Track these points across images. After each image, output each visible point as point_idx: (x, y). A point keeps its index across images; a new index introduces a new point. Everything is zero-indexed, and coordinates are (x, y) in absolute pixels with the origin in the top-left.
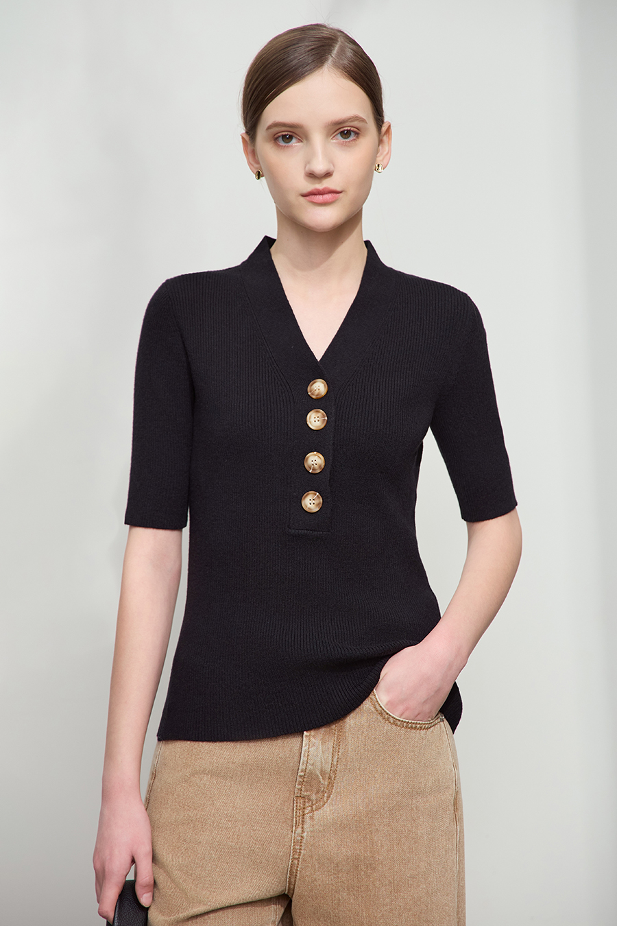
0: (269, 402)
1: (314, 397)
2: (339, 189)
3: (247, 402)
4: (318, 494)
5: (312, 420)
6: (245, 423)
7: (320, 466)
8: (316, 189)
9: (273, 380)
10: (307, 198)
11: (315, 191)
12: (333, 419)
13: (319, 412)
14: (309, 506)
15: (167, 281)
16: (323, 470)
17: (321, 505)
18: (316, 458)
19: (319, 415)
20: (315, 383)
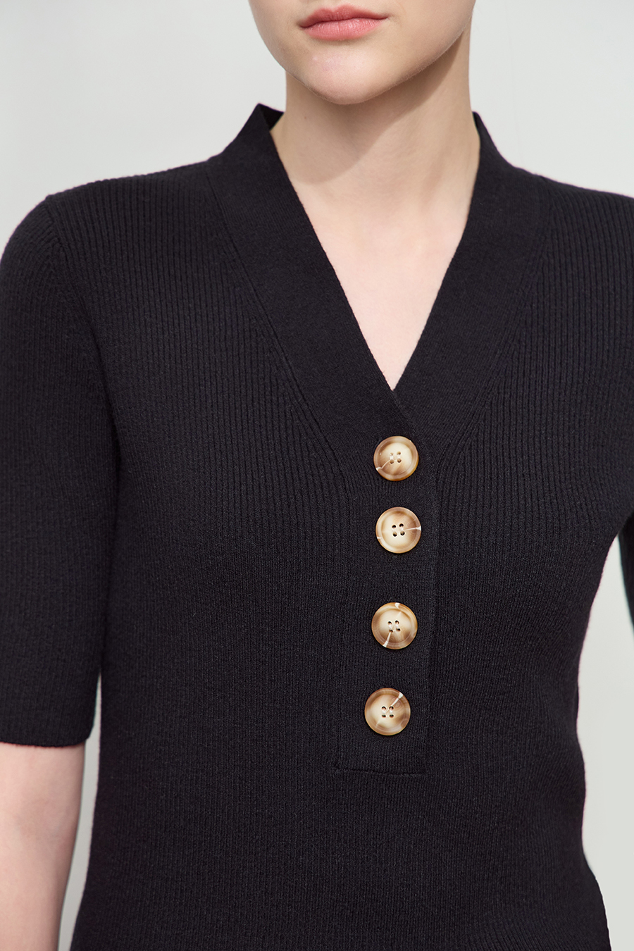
0: (291, 489)
1: (389, 477)
2: (376, 9)
3: (243, 488)
4: (401, 695)
5: (389, 531)
6: (242, 536)
7: (407, 635)
8: (324, 11)
9: (297, 438)
10: (311, 30)
11: (322, 15)
12: (435, 531)
13: (402, 513)
14: (381, 720)
15: (50, 199)
16: (415, 643)
17: (407, 720)
18: (398, 616)
19: (404, 520)
20: (389, 444)
